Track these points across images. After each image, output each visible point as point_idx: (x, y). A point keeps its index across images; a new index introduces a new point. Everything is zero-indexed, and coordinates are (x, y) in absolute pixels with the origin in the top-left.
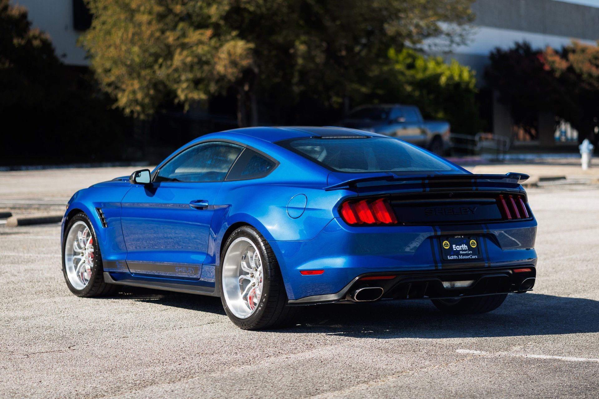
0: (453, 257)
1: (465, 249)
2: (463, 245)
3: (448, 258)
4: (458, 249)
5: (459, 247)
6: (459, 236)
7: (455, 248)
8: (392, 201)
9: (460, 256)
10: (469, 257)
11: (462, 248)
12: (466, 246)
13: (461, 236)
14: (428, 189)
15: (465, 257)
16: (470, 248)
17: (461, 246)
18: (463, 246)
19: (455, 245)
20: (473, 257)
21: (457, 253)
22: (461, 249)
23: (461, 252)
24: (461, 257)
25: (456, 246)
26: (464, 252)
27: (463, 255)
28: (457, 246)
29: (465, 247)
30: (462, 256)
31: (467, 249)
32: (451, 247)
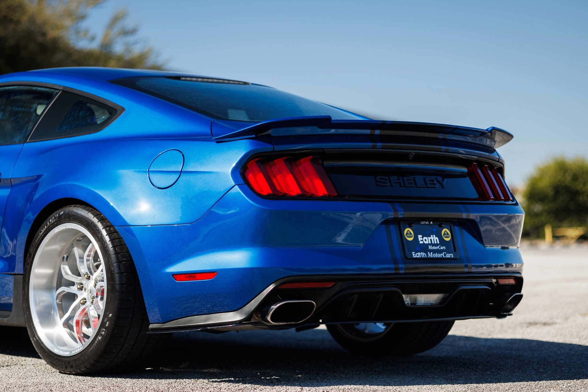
0: (420, 254)
1: (436, 243)
2: (432, 236)
3: (414, 255)
4: (426, 242)
5: (426, 238)
6: (426, 221)
7: (421, 241)
8: (324, 163)
9: (429, 253)
10: (442, 255)
11: (431, 240)
12: (437, 238)
13: (429, 222)
14: (380, 144)
15: (436, 255)
16: (442, 242)
17: (429, 238)
18: (432, 238)
19: (421, 236)
20: (448, 256)
21: (425, 248)
22: (430, 243)
23: (430, 247)
24: (431, 255)
25: (423, 238)
26: (434, 248)
27: (434, 251)
28: (425, 238)
29: (434, 239)
30: (432, 253)
31: (438, 243)
32: (416, 238)
